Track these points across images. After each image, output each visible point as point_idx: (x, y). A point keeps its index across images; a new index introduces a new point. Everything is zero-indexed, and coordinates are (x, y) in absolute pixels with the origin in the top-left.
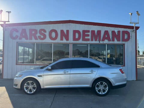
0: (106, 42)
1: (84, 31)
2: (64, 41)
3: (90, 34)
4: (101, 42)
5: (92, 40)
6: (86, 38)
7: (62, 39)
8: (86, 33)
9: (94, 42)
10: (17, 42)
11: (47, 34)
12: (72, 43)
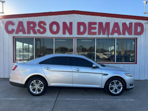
0: (116, 35)
1: (90, 24)
2: (67, 35)
3: (97, 26)
4: (110, 36)
5: (99, 34)
6: (93, 31)
7: (64, 33)
8: (92, 26)
9: (102, 36)
10: (14, 37)
11: (47, 27)
12: (76, 38)
